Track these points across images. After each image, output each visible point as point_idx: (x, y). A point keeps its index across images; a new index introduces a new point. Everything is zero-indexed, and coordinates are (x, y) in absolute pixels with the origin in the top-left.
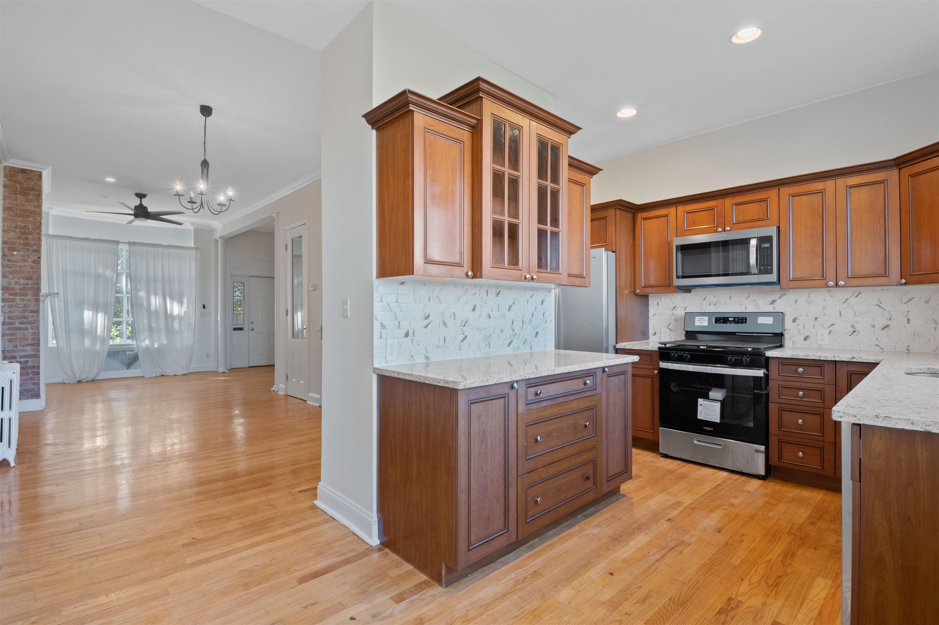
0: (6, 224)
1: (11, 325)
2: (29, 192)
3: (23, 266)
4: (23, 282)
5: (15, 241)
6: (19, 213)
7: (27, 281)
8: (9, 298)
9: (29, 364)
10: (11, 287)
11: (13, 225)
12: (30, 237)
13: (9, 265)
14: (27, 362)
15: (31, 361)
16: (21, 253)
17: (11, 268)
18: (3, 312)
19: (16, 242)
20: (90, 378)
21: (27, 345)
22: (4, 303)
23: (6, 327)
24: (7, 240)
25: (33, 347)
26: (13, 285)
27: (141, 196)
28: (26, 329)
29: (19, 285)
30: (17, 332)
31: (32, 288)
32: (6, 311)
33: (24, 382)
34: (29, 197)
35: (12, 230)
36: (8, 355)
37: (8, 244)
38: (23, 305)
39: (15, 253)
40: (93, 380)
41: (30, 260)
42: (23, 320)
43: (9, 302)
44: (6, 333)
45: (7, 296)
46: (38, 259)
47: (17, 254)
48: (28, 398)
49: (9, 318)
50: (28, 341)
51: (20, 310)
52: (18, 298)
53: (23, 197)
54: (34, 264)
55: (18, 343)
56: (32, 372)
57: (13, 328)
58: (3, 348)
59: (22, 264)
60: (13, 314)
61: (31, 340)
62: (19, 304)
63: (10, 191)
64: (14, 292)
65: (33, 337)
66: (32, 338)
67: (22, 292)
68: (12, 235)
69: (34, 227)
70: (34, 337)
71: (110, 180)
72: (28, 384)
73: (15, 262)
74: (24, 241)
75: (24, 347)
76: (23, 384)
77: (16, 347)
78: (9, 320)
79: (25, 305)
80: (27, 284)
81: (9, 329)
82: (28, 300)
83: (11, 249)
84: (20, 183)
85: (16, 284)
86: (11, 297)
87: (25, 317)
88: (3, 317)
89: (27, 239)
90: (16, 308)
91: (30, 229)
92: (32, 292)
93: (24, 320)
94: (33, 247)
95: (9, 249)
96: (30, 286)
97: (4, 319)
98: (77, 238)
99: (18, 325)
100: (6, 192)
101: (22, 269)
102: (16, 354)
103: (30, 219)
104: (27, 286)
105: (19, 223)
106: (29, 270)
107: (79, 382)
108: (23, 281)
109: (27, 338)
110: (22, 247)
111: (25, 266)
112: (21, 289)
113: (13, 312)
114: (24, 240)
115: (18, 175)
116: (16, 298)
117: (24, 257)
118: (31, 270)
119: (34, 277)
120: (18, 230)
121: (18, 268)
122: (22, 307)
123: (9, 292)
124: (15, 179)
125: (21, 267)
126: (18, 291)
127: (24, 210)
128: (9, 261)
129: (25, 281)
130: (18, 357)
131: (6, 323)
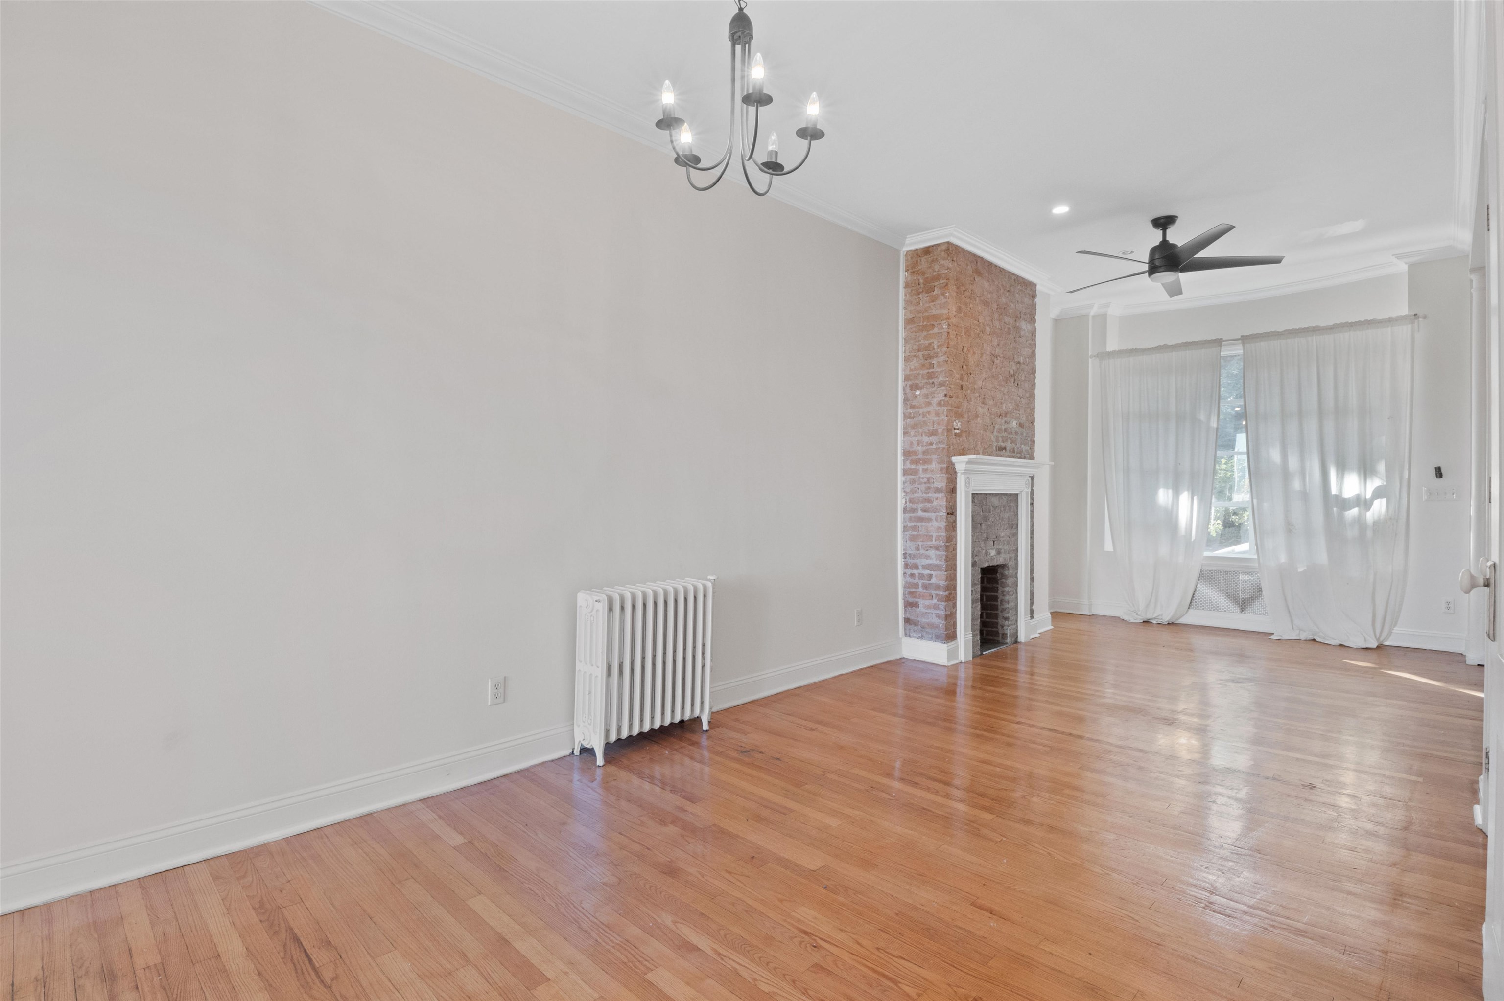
0: (908, 346)
1: (913, 513)
2: (933, 284)
3: (926, 413)
4: (926, 441)
5: (918, 372)
6: (921, 324)
7: (931, 438)
8: (911, 469)
9: (933, 580)
10: (913, 449)
11: (916, 347)
12: (934, 361)
13: (910, 414)
14: (930, 576)
15: (936, 576)
16: (925, 391)
17: (913, 418)
18: (904, 492)
19: (919, 374)
20: (1166, 619)
21: (931, 547)
22: (906, 477)
23: (908, 515)
24: (909, 374)
25: (937, 553)
26: (915, 447)
27: (1163, 223)
28: (929, 520)
29: (922, 446)
30: (919, 524)
31: (937, 449)
32: (908, 490)
33: (926, 611)
34: (934, 293)
35: (915, 356)
36: (910, 561)
37: (910, 380)
38: (925, 480)
39: (918, 393)
40: (1171, 624)
41: (935, 401)
42: (926, 504)
43: (911, 474)
44: (907, 526)
45: (908, 466)
46: (944, 398)
47: (919, 395)
48: (931, 639)
49: (910, 502)
50: (931, 540)
51: (923, 487)
52: (921, 467)
53: (926, 295)
54: (940, 408)
55: (920, 543)
56: (937, 595)
57: (915, 517)
58: (904, 550)
59: (926, 410)
60: (916, 495)
61: (935, 540)
62: (923, 478)
63: (912, 291)
64: (916, 457)
65: (937, 534)
66: (936, 536)
67: (926, 457)
68: (915, 363)
69: (940, 344)
70: (939, 534)
71: (1061, 210)
72: (931, 614)
73: (918, 408)
74: (927, 371)
75: (927, 550)
76: (926, 613)
77: (919, 550)
78: (911, 505)
79: (928, 479)
80: (931, 444)
81: (910, 519)
82: (932, 471)
83: (915, 387)
84: (924, 273)
85: (918, 445)
86: (913, 467)
87: (928, 501)
88: (904, 499)
89: (931, 365)
90: (918, 484)
91: (935, 347)
92: (936, 457)
93: (928, 505)
94: (939, 378)
95: (911, 389)
96: (934, 446)
97: (906, 503)
98: (1145, 349)
99: (920, 513)
100: (908, 295)
101: (925, 419)
102: (918, 561)
103: (936, 330)
104: (931, 447)
105: (922, 342)
106: (934, 419)
107: (1146, 622)
108: (926, 439)
109: (930, 536)
110: (925, 381)
111: (929, 413)
112: (924, 453)
113: (915, 492)
114: (928, 369)
115: (921, 260)
116: (918, 467)
117: (928, 398)
118: (935, 419)
119: (939, 430)
120: (920, 354)
121: (921, 418)
122: (925, 483)
123: (910, 458)
124: (918, 269)
125: (924, 415)
126: (920, 456)
127: (927, 318)
128: (912, 407)
129: (928, 439)
130: (920, 567)
131: (908, 509)
